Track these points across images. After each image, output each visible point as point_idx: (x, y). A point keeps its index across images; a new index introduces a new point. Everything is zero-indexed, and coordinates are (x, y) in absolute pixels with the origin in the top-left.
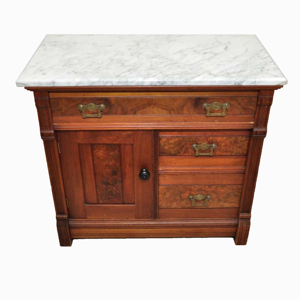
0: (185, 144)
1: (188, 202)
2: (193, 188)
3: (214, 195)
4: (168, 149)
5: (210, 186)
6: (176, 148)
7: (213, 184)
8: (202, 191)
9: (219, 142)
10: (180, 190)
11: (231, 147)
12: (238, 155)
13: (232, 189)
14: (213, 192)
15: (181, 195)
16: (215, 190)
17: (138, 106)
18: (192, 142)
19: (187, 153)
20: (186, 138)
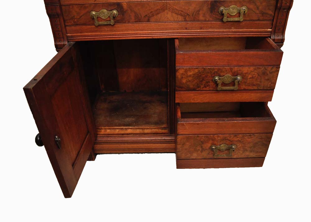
0: (206, 77)
1: (209, 153)
2: (216, 138)
3: (239, 145)
4: (186, 82)
5: (236, 135)
6: (196, 81)
7: (240, 132)
8: (227, 141)
9: (246, 73)
10: (202, 140)
11: (259, 80)
12: (265, 89)
13: (260, 138)
14: (239, 141)
15: (202, 145)
16: (242, 140)
17: (152, 12)
18: (214, 74)
19: (207, 88)
20: (207, 69)
